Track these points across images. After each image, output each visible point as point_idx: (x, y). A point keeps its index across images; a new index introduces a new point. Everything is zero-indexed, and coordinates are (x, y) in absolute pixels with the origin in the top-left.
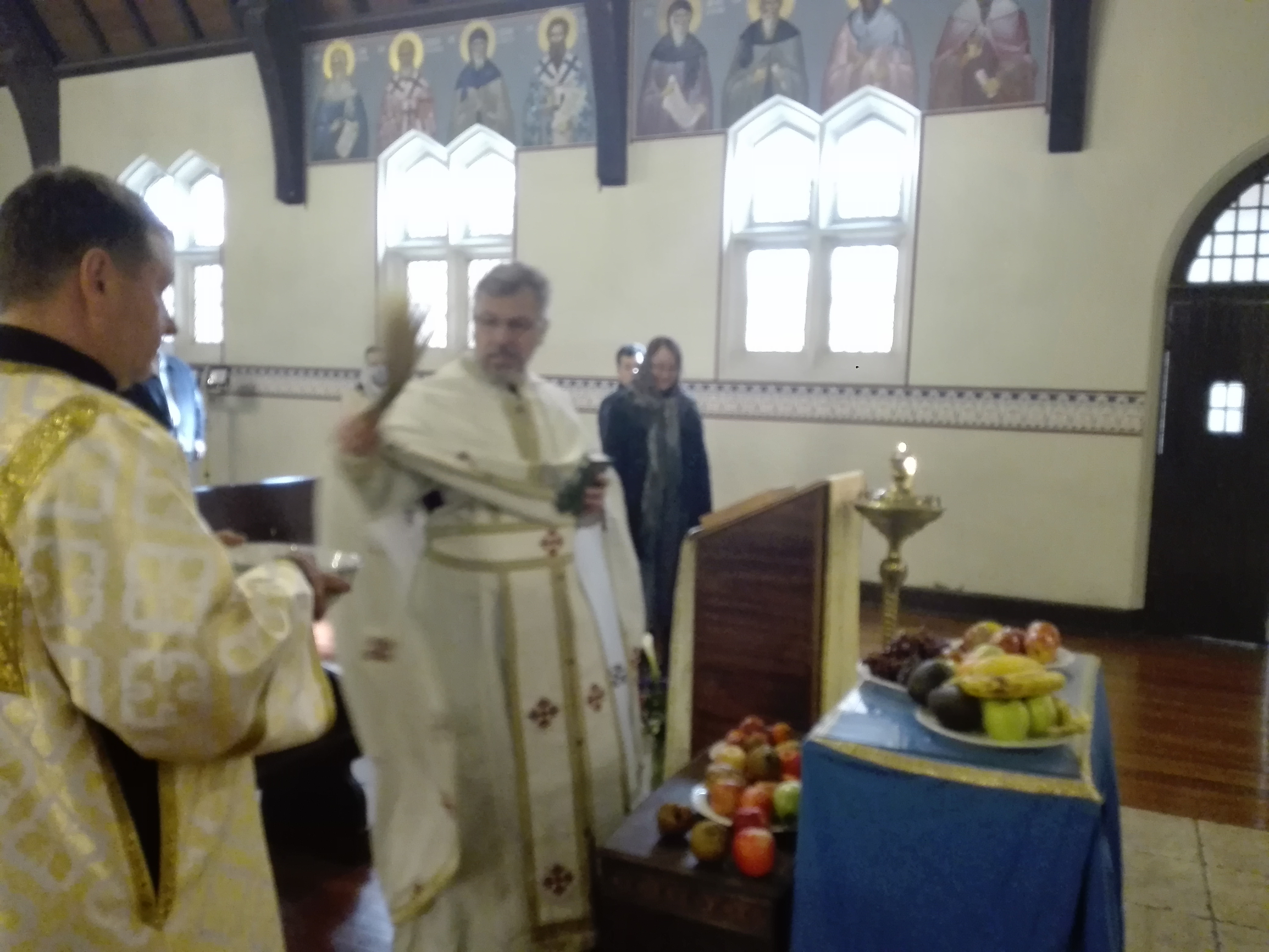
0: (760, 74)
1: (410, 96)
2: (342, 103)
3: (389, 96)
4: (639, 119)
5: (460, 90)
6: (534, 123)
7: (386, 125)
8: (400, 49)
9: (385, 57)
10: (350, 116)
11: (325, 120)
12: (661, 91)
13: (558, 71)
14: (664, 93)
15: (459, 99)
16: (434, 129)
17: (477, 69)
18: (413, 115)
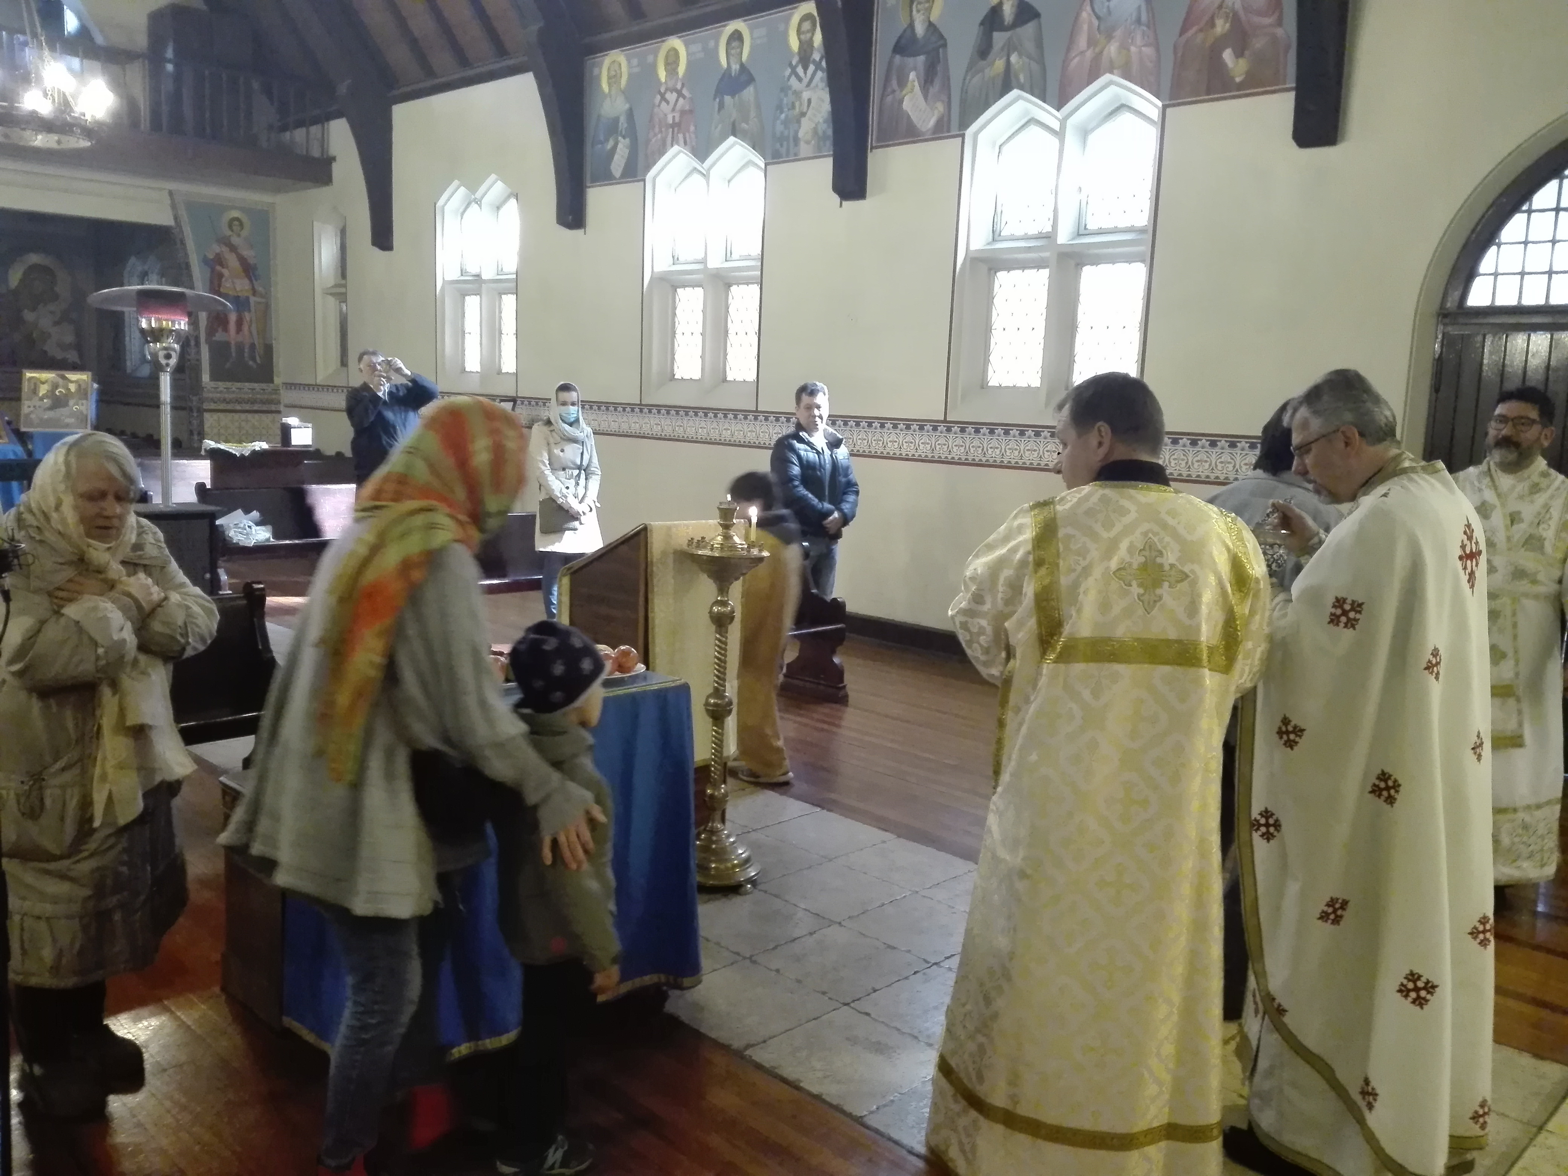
0: (999, 65)
1: (673, 110)
2: (616, 120)
3: (656, 110)
4: (879, 123)
5: (718, 100)
6: (782, 133)
7: (653, 140)
8: (667, 57)
9: (654, 67)
10: (624, 133)
11: (602, 138)
12: (901, 91)
13: (805, 73)
14: (904, 92)
15: (717, 109)
16: (694, 144)
17: (733, 75)
18: (676, 129)
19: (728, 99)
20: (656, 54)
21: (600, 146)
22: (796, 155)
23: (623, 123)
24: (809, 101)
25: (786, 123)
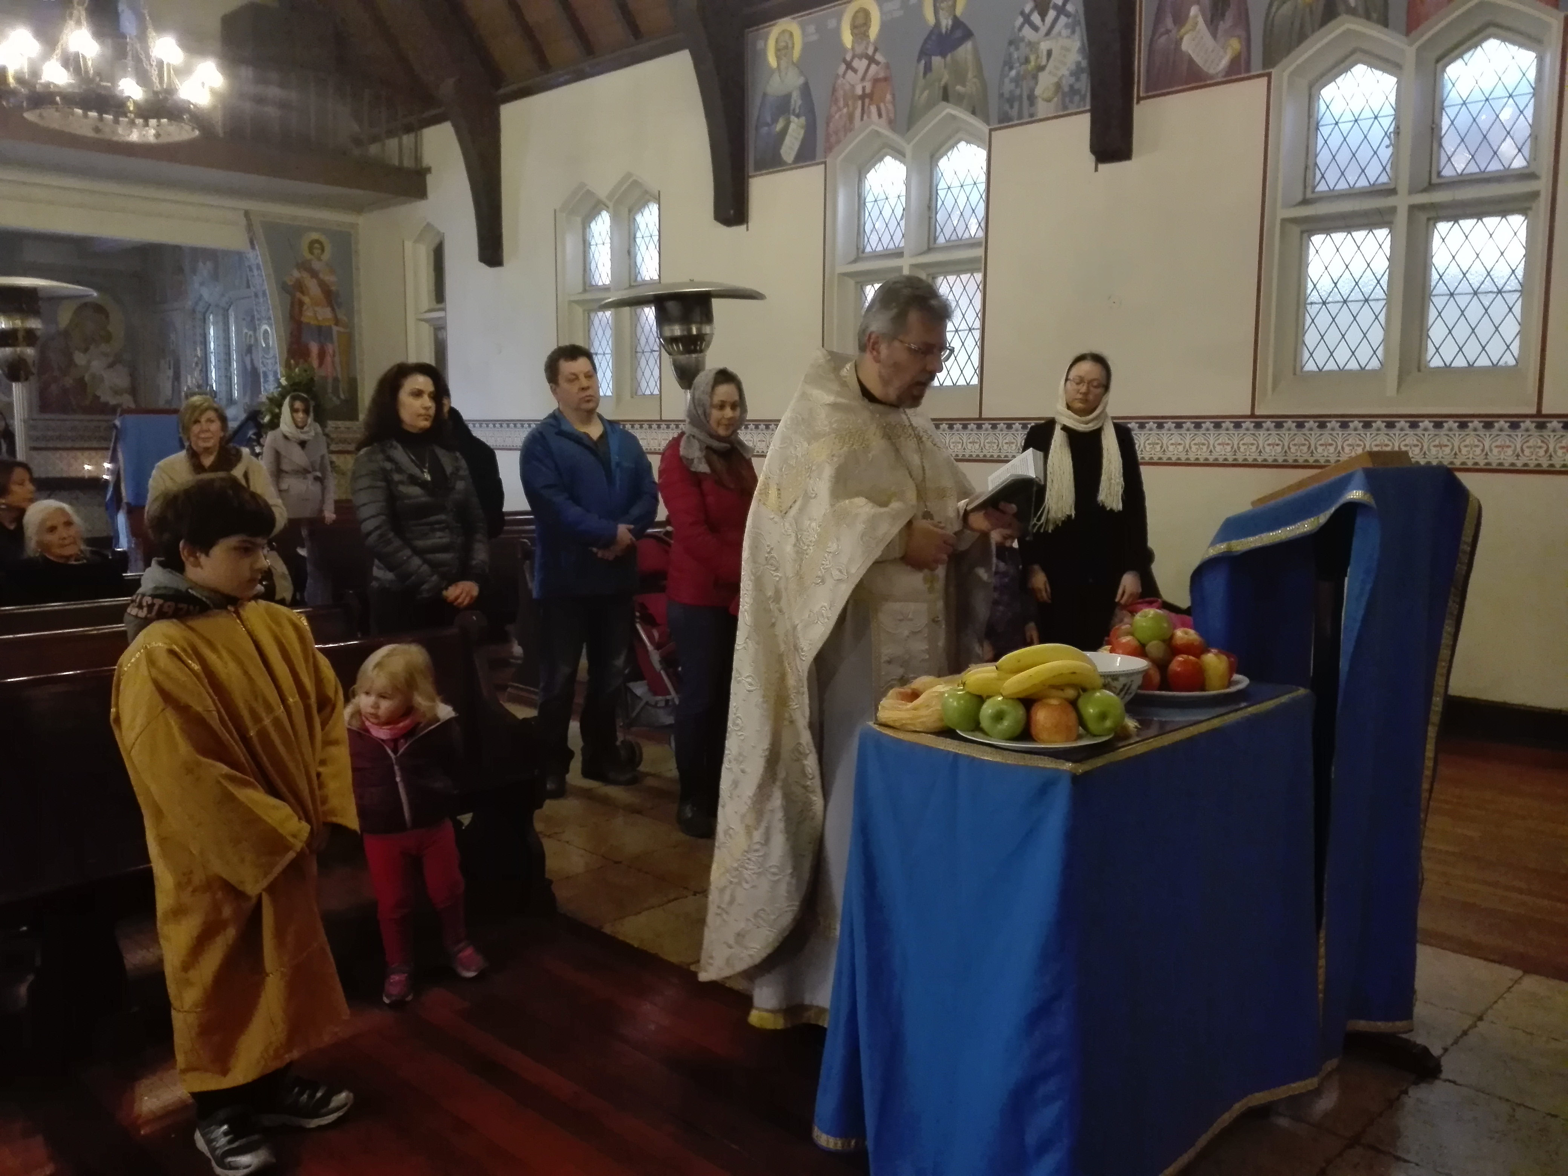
2: (788, 97)
3: (840, 81)
4: (1148, 71)
5: (923, 62)
6: (1011, 92)
7: (837, 116)
8: (855, 17)
9: (837, 31)
10: (797, 111)
11: (769, 119)
12: (1179, 30)
13: (1043, 20)
14: (1183, 31)
15: (921, 74)
16: (892, 115)
17: (944, 31)
18: (867, 101)
19: (937, 60)
20: (839, 17)
21: (766, 128)
22: (1031, 115)
23: (796, 100)
24: (1049, 53)
25: (1017, 81)
